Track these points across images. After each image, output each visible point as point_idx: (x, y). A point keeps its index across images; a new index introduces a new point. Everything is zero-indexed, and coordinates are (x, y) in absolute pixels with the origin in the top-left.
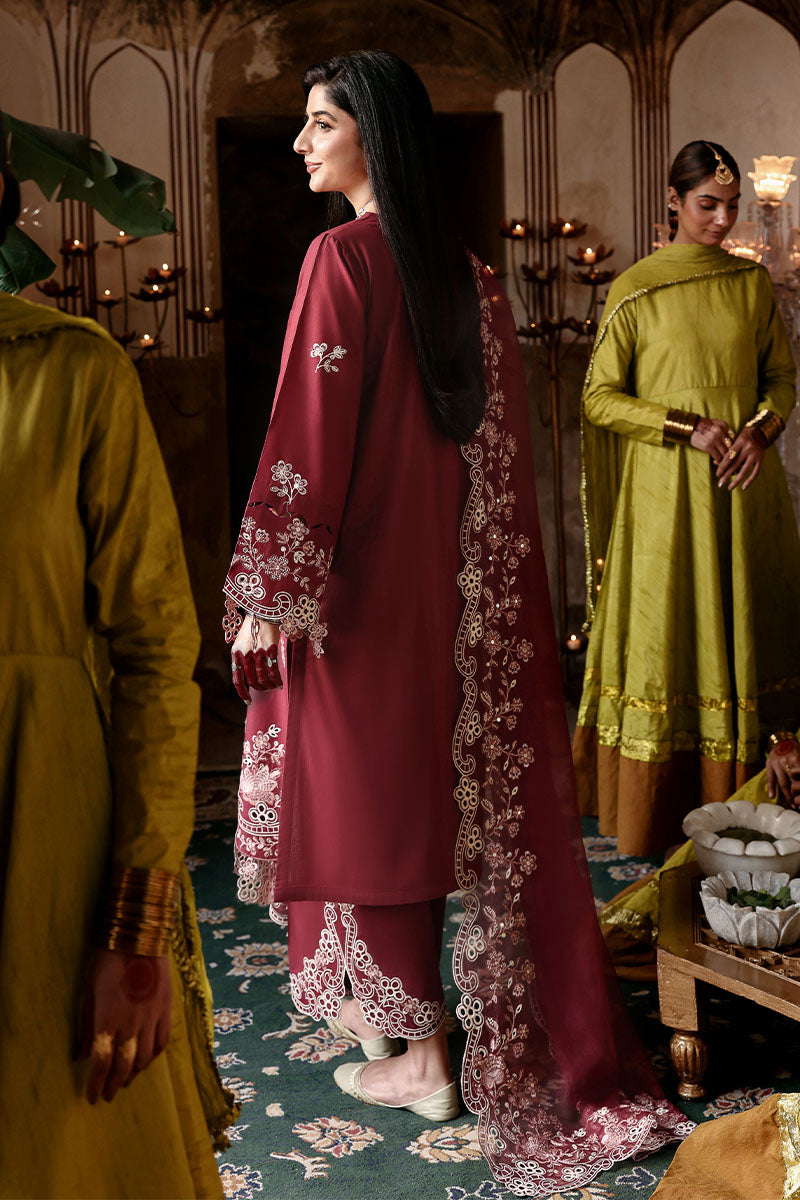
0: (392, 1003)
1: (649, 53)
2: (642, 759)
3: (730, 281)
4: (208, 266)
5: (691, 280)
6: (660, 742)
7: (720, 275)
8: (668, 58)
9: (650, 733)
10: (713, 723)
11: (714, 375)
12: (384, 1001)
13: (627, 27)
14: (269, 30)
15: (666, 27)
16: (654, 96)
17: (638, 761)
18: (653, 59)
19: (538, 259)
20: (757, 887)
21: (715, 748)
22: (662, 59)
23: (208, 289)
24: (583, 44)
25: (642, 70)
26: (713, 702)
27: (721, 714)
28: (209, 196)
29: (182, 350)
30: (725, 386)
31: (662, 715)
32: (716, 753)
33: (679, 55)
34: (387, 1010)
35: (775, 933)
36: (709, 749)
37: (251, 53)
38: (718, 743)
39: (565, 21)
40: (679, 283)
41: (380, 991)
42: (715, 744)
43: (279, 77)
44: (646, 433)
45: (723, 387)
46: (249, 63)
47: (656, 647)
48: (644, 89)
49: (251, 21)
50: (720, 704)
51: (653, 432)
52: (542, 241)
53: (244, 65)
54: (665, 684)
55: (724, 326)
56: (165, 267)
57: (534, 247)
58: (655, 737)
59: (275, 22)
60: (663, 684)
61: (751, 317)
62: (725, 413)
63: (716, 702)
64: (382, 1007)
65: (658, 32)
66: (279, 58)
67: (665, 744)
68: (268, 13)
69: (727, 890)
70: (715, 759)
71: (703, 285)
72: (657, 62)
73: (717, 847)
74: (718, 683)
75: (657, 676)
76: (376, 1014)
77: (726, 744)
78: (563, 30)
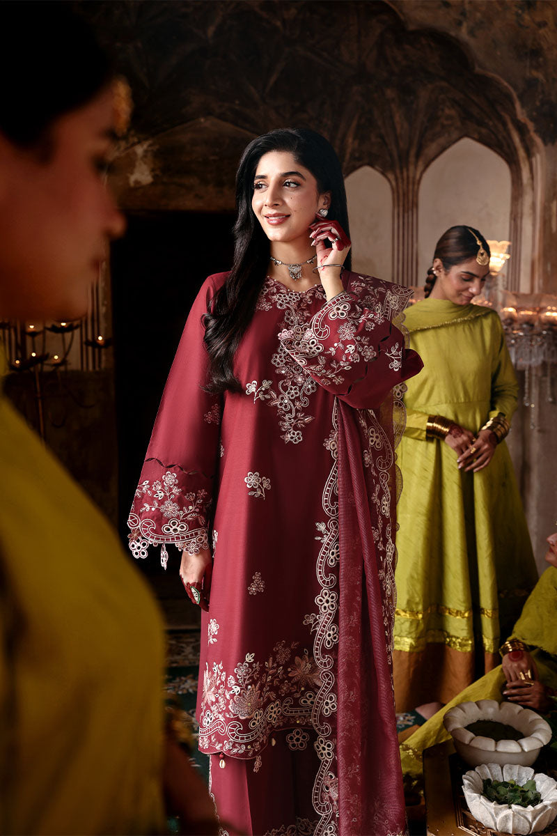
1: (405, 174)
2: (403, 650)
3: (471, 326)
4: (103, 310)
5: (442, 326)
6: (417, 639)
7: (464, 322)
8: (418, 177)
9: (410, 633)
10: (458, 627)
11: (462, 395)
13: (391, 155)
14: (146, 151)
15: (418, 156)
16: (408, 202)
17: (401, 651)
18: (408, 177)
20: (507, 779)
21: (459, 643)
22: (414, 178)
23: (103, 325)
24: (360, 166)
25: (400, 185)
26: (458, 613)
27: (464, 621)
29: (85, 366)
30: (469, 402)
31: (419, 620)
32: (460, 646)
33: (425, 176)
35: (528, 825)
36: (454, 643)
37: (134, 166)
38: (462, 640)
39: (349, 150)
40: (433, 328)
42: (459, 640)
43: (152, 184)
44: (414, 432)
45: (468, 402)
46: (132, 173)
47: (416, 576)
48: (401, 198)
49: (134, 144)
50: (464, 614)
51: (419, 432)
53: (129, 175)
54: (422, 600)
55: (469, 360)
58: (414, 636)
59: (150, 145)
60: (420, 600)
61: (488, 352)
62: (470, 420)
63: (461, 613)
65: (412, 159)
66: (153, 170)
67: (421, 640)
68: (146, 139)
69: (483, 781)
70: (459, 650)
71: (451, 329)
72: (411, 179)
73: (474, 744)
74: (462, 600)
75: (416, 595)
77: (467, 640)
78: (348, 156)
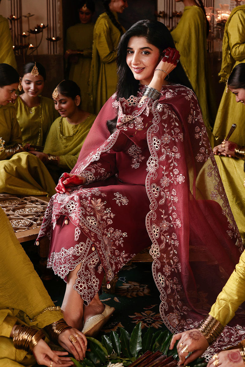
0: (92, 287)
4: (58, 25)
12: (90, 284)
19: (168, 24)
28: (59, 3)
29: (50, 52)
34: (89, 288)
41: (91, 279)
52: (170, 18)
56: (42, 24)
57: (167, 20)
64: (87, 286)
76: (83, 287)
